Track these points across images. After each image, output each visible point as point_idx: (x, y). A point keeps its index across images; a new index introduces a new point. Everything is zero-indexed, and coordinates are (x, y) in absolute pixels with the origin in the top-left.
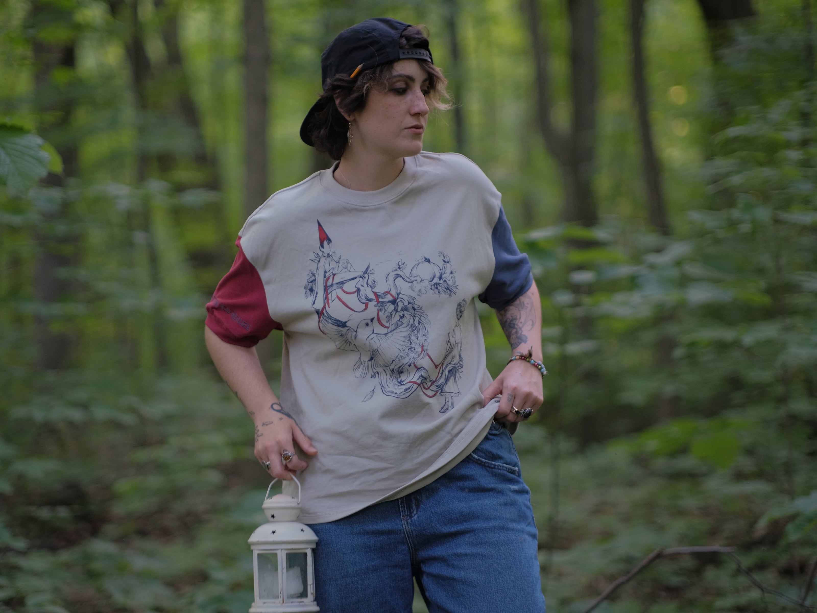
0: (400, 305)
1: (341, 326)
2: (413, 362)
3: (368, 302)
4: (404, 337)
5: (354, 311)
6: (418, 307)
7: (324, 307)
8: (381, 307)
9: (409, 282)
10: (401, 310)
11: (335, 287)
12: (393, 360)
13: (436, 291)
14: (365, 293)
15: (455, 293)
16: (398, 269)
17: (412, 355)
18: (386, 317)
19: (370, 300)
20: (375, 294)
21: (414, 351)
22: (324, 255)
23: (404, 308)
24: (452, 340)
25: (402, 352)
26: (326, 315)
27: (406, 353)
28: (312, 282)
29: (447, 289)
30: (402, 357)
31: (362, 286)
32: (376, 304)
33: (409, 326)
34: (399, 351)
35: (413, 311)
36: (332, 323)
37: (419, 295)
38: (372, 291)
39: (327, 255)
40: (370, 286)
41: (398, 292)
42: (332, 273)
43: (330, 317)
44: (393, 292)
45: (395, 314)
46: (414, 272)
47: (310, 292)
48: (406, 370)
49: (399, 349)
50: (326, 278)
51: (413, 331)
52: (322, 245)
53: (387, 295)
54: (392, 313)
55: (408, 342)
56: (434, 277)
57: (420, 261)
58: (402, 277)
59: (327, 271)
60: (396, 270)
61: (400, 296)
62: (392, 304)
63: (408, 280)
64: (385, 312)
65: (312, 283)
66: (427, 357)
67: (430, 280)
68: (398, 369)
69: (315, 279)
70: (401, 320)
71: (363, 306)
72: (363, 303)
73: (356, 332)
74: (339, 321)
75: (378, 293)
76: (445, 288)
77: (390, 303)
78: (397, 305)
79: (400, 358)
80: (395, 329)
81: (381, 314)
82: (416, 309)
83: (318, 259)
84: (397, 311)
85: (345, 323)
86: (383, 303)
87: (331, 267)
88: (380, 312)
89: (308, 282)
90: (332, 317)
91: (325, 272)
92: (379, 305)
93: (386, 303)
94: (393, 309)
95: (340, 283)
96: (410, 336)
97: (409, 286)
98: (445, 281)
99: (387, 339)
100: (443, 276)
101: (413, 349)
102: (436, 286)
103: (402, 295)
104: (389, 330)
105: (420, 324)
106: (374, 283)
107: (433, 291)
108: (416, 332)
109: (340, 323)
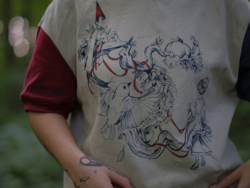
0: (154, 75)
1: (103, 86)
2: (159, 125)
3: (128, 69)
4: (154, 102)
5: (115, 74)
6: (168, 77)
7: (93, 70)
8: (137, 75)
9: (163, 56)
10: (154, 79)
11: (102, 53)
12: (142, 121)
13: (185, 66)
14: (126, 61)
15: (200, 71)
16: (156, 44)
17: (159, 119)
18: (141, 84)
19: (130, 67)
20: (134, 62)
21: (161, 115)
22: (98, 28)
23: (157, 77)
24: (193, 110)
25: (151, 115)
26: (93, 76)
27: (154, 117)
28: (84, 47)
29: (194, 66)
30: (150, 120)
31: (125, 54)
32: (134, 72)
33: (160, 93)
34: (149, 114)
35: (163, 81)
36: (97, 83)
37: (170, 68)
38: (133, 60)
39: (100, 28)
40: (131, 55)
41: (153, 64)
42: (102, 41)
43: (96, 78)
44: (149, 63)
45: (149, 82)
46: (169, 49)
47: (82, 56)
48: (152, 131)
49: (149, 112)
50: (96, 45)
51: (162, 98)
52: (97, 20)
53: (144, 64)
54: (146, 81)
55: (157, 107)
56: (185, 54)
57: (174, 40)
58: (158, 52)
59: (98, 40)
60: (153, 45)
61: (155, 67)
62: (147, 73)
63: (162, 54)
64: (140, 79)
65: (84, 49)
66: (171, 122)
67: (180, 57)
68: (145, 129)
69: (87, 45)
70: (153, 88)
71: (124, 71)
72: (124, 69)
73: (115, 92)
74: (103, 81)
75: (137, 62)
76: (192, 65)
77: (145, 72)
78: (151, 75)
79: (149, 120)
80: (147, 95)
81: (137, 80)
82: (167, 79)
83: (92, 31)
84: (150, 80)
85: (107, 83)
86: (140, 71)
87: (102, 37)
88: (136, 79)
89: (81, 47)
90: (98, 78)
91: (97, 41)
92: (136, 72)
93: (142, 72)
94: (148, 77)
95: (107, 50)
96: (159, 102)
97: (163, 60)
98: (193, 59)
99: (140, 102)
100: (192, 55)
101: (160, 114)
102: (185, 62)
103: (156, 66)
104: (142, 95)
105: (168, 92)
106: (134, 53)
107: (182, 66)
108: (164, 98)
109: (103, 83)
